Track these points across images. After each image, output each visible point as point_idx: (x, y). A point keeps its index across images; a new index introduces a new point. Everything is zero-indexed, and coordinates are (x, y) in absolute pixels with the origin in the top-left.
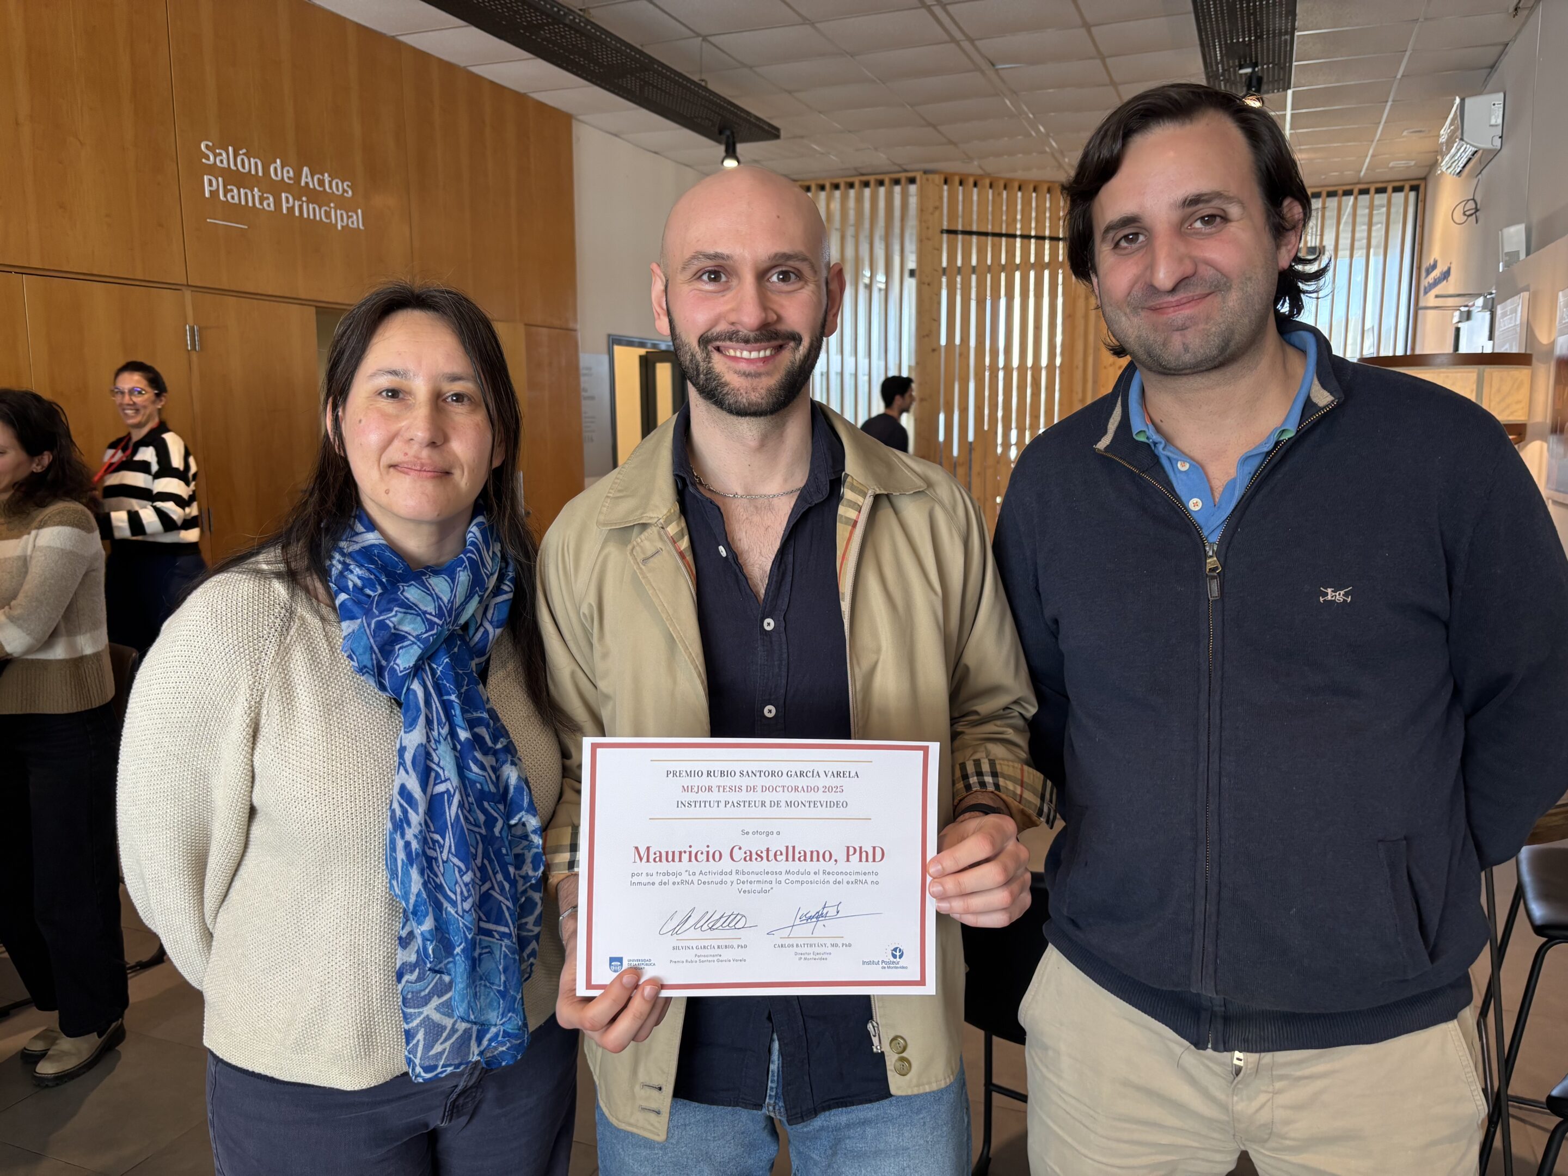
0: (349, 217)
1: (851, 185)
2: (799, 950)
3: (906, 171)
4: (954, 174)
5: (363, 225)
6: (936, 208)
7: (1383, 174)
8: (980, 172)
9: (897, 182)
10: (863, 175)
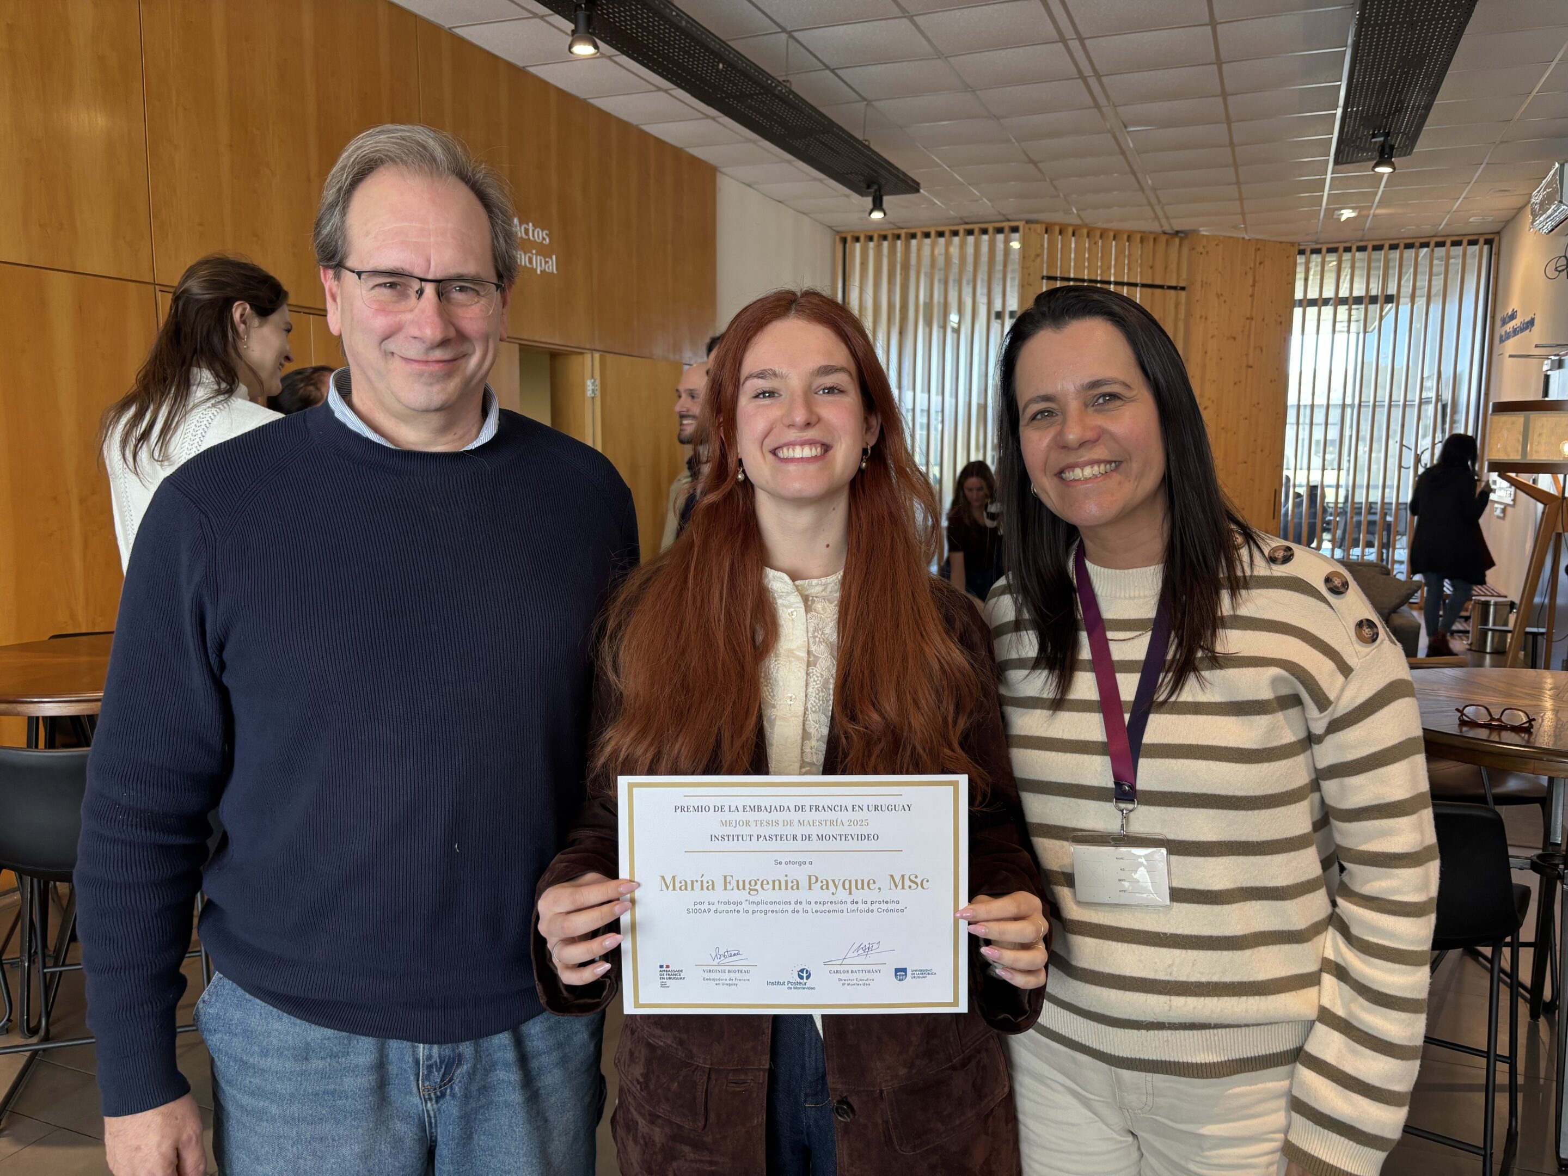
0: (546, 262)
1: (955, 233)
3: (1009, 220)
4: (1055, 224)
5: (557, 269)
6: (1038, 255)
7: (1460, 228)
8: (1079, 222)
9: (1000, 231)
10: (966, 223)
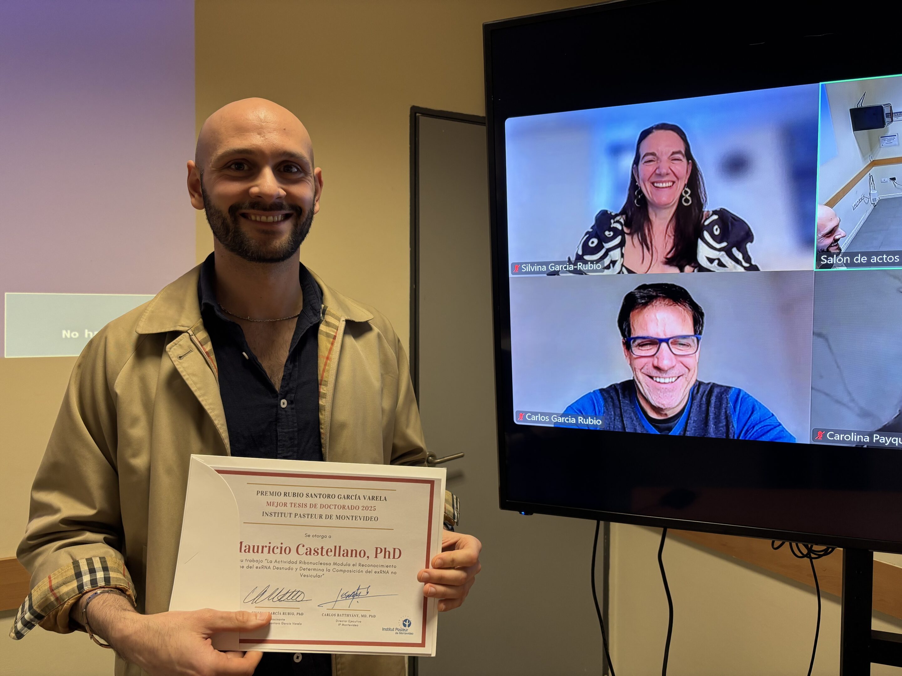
2: (340, 618)
